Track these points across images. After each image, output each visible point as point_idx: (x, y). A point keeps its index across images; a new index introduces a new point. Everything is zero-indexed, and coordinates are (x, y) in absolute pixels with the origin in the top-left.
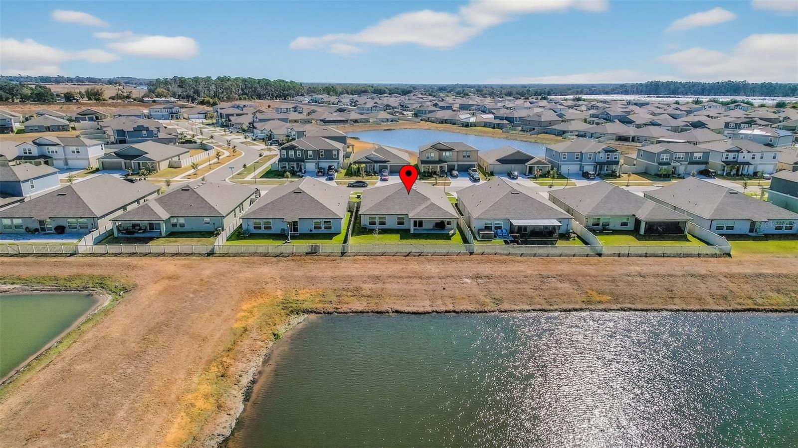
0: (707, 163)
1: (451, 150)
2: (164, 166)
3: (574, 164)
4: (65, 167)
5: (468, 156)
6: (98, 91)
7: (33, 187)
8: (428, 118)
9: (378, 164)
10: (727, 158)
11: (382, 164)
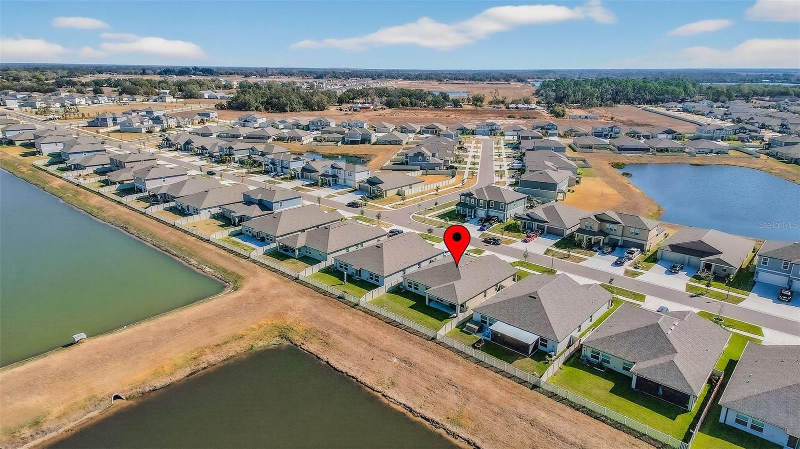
1: (616, 223)
2: (392, 193)
3: (780, 275)
4: (344, 184)
5: (637, 234)
6: (481, 97)
7: (281, 206)
8: (777, 153)
9: (536, 223)
11: (540, 224)
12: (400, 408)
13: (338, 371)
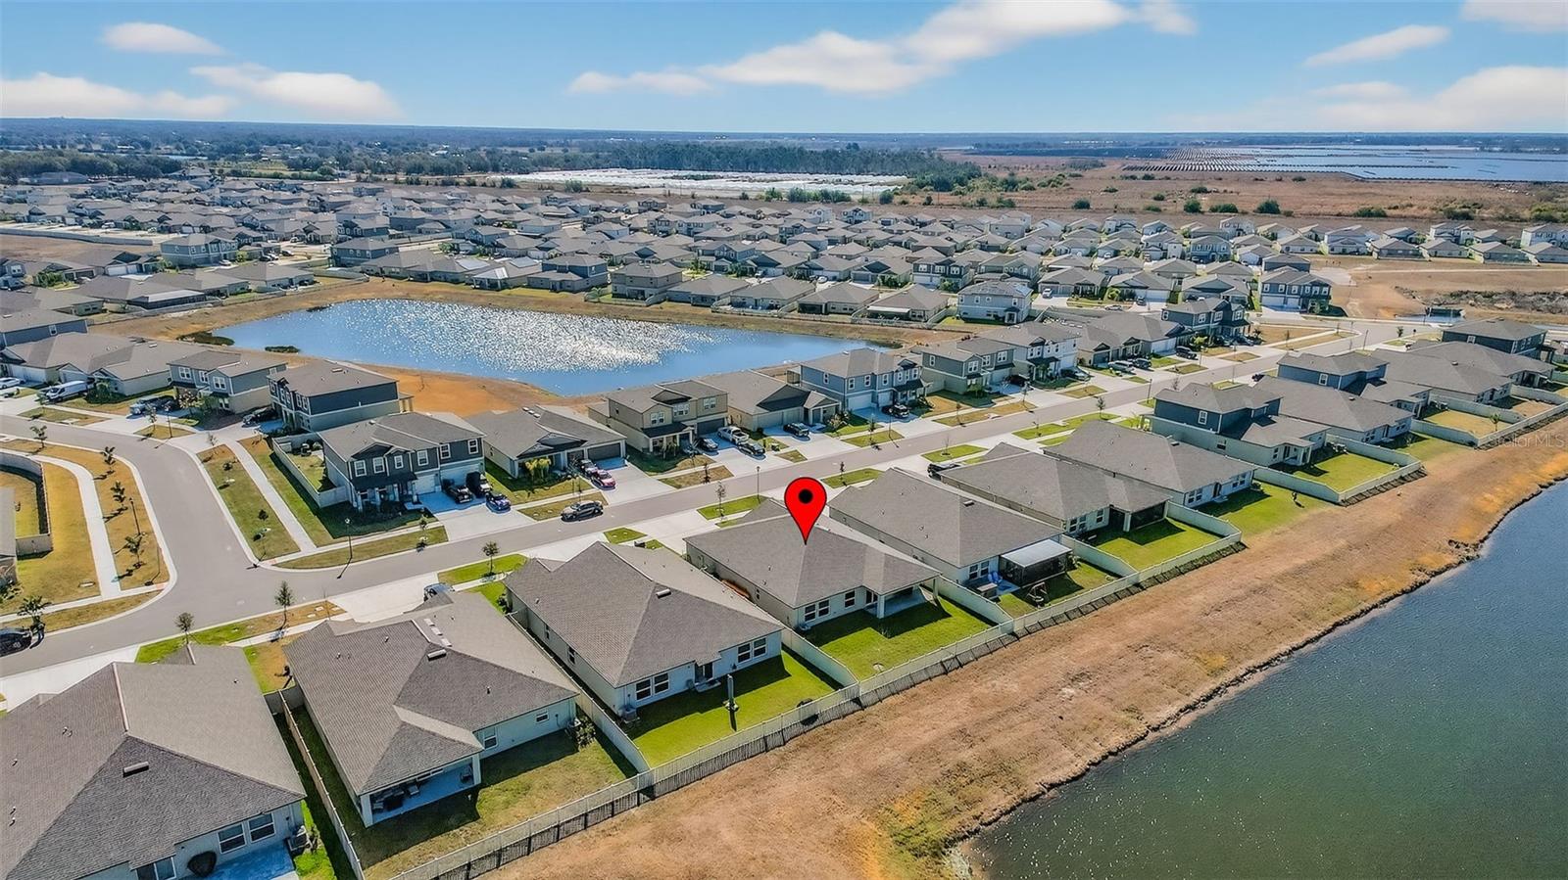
0: (1012, 365)
1: (685, 399)
5: (713, 406)
8: (382, 269)
9: (567, 452)
10: (1032, 355)
11: (572, 450)
12: (1186, 719)
13: (1083, 774)
